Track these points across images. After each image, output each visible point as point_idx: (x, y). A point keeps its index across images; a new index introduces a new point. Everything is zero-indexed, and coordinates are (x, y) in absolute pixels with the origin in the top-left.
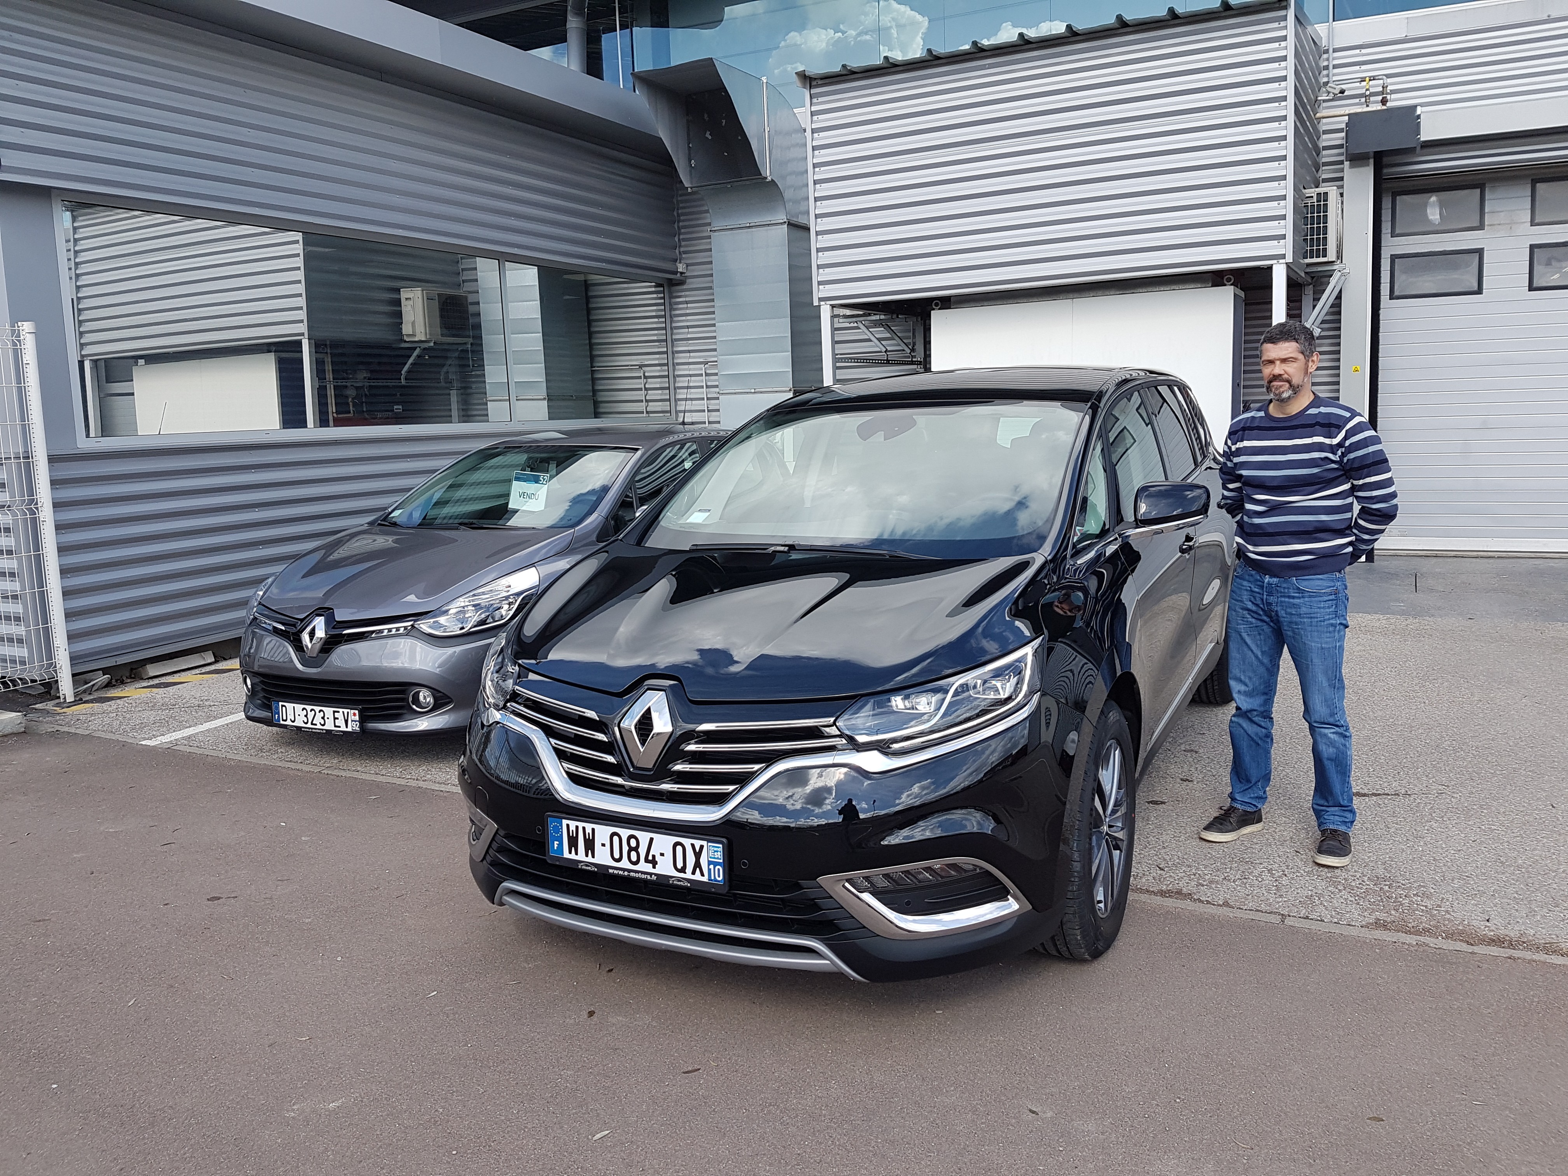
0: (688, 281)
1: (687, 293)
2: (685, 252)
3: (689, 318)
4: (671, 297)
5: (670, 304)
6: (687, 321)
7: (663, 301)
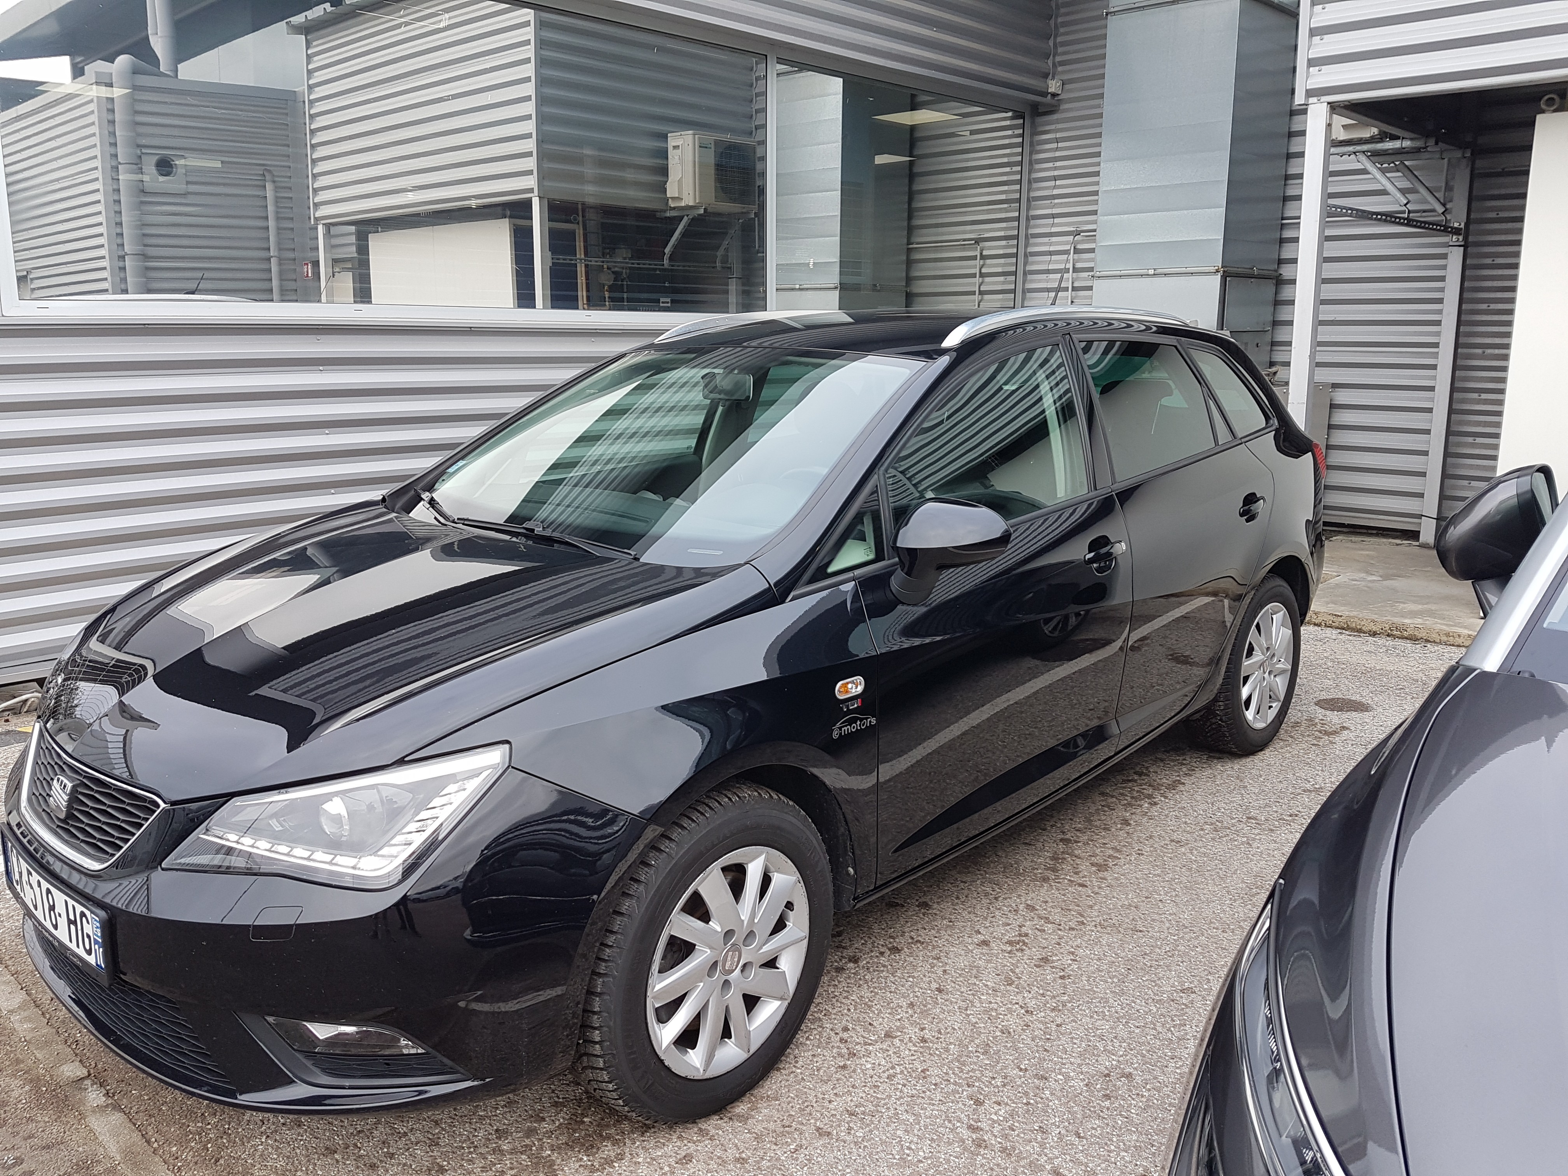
0: (1064, 106)
1: (1060, 126)
2: (1063, 63)
3: (1058, 164)
4: (1034, 133)
5: (1032, 144)
6: (1056, 168)
7: (1020, 140)
